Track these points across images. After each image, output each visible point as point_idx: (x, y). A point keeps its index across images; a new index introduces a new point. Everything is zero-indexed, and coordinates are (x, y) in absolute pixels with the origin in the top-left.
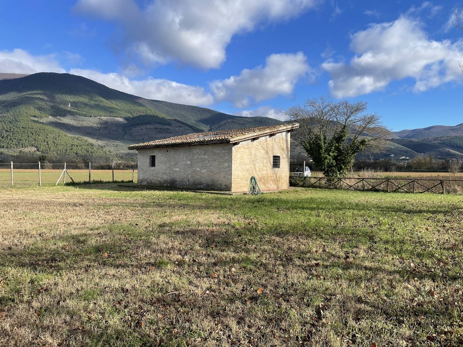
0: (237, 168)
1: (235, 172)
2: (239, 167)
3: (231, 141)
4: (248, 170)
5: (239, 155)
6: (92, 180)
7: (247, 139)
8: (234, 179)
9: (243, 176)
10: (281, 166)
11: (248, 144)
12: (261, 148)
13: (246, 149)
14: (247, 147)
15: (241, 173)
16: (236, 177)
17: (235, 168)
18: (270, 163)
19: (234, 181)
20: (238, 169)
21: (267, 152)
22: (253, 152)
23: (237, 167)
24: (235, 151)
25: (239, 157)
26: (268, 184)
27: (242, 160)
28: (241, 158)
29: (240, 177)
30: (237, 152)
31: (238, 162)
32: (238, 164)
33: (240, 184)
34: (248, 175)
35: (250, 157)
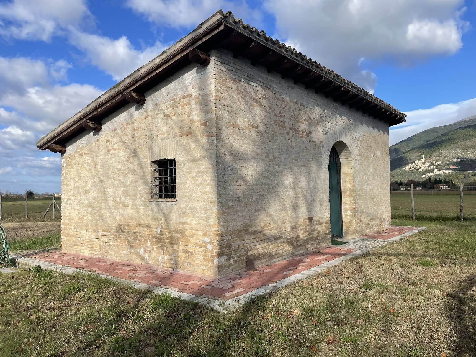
0: (69, 202)
2: (72, 198)
5: (73, 173)
8: (65, 224)
9: (79, 218)
10: (179, 193)
12: (116, 146)
16: (67, 221)
18: (145, 183)
20: (70, 204)
21: (135, 153)
23: (69, 199)
24: (65, 165)
25: (72, 176)
26: (140, 248)
28: (77, 179)
29: (74, 221)
30: (69, 167)
31: (70, 187)
32: (71, 193)
33: (74, 238)
34: (91, 219)
35: (94, 172)
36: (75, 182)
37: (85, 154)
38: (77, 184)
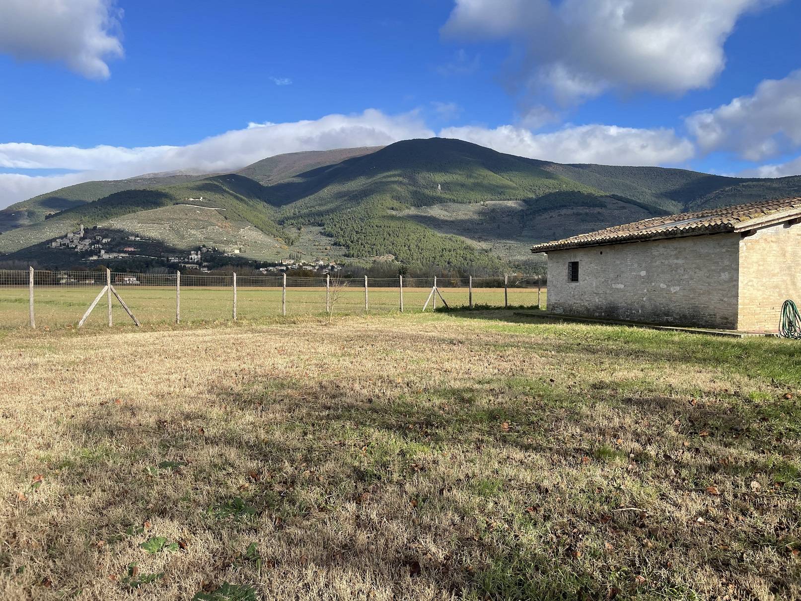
0: (750, 284)
1: (745, 291)
2: (755, 280)
3: (737, 229)
4: (776, 287)
5: (755, 257)
6: (473, 303)
7: (773, 223)
8: (744, 304)
9: (764, 298)
11: (777, 233)
13: (772, 244)
14: (774, 239)
15: (760, 293)
16: (747, 301)
17: (746, 282)
19: (743, 309)
20: (752, 286)
22: (789, 249)
23: (750, 281)
24: (745, 248)
25: (755, 260)
27: (763, 265)
28: (761, 263)
29: (756, 301)
30: (751, 251)
31: (751, 270)
32: (754, 275)
33: (756, 317)
34: (778, 298)
35: (781, 259)
36: (759, 265)
37: (772, 241)
38: (761, 268)
